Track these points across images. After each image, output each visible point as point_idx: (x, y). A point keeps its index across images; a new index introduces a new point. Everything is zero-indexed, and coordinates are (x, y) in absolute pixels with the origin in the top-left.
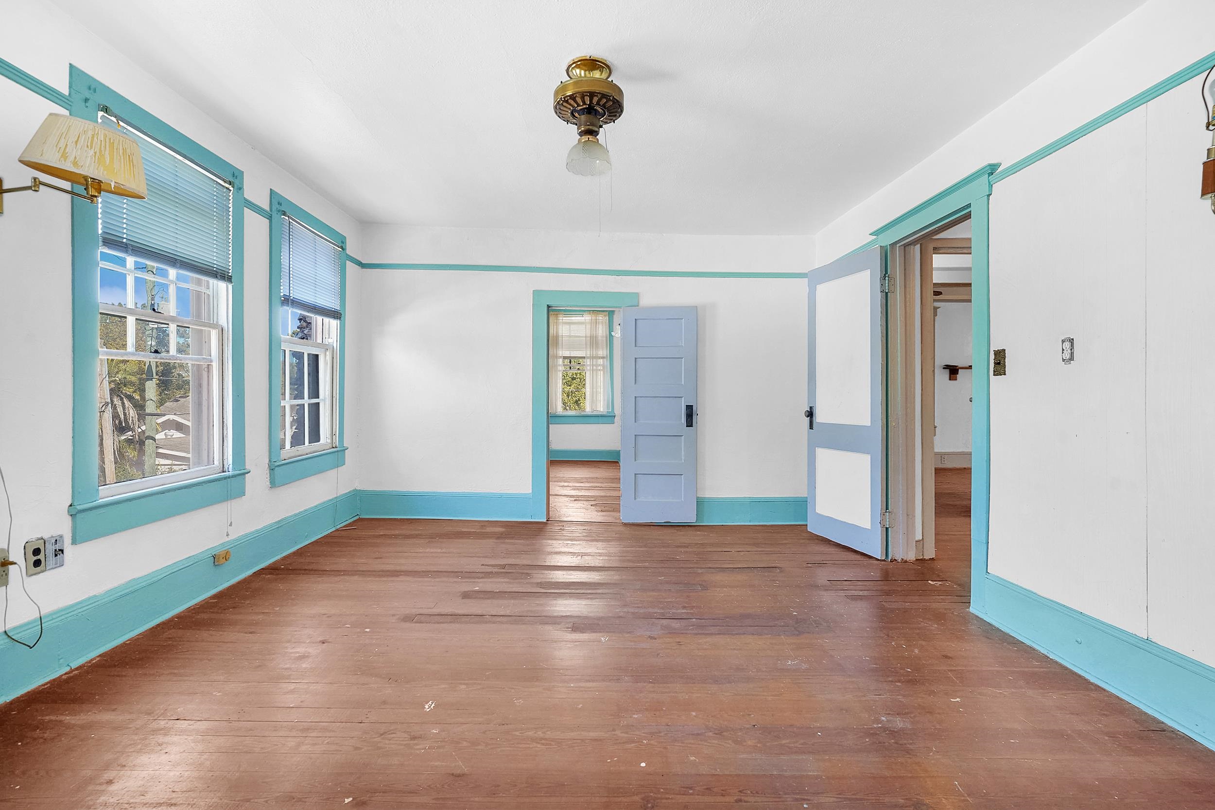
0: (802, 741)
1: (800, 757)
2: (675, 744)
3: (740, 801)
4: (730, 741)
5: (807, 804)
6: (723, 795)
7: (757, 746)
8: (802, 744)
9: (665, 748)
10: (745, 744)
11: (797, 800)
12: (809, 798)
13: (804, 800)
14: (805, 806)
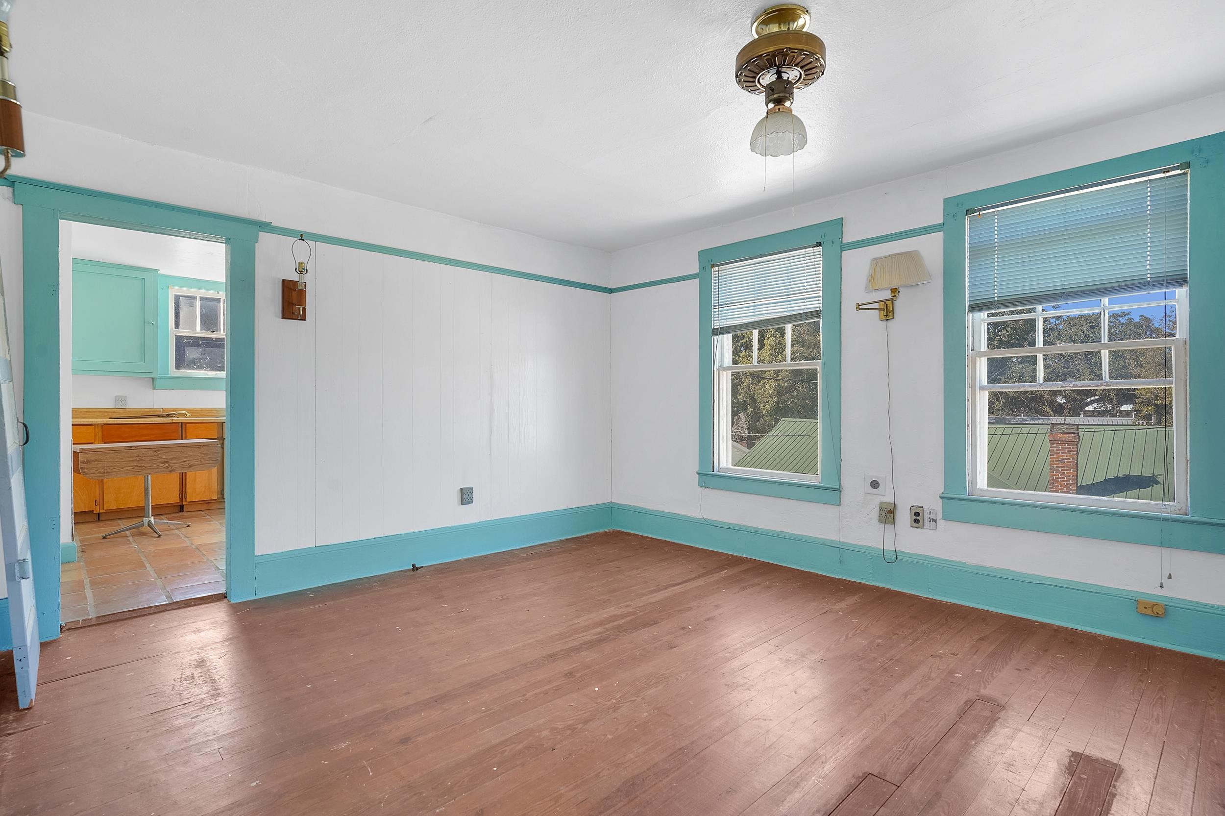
0: (506, 753)
1: (502, 739)
2: (594, 708)
3: (523, 696)
4: (560, 727)
5: (483, 710)
6: (536, 694)
7: (539, 732)
8: (505, 750)
9: (597, 703)
10: (549, 730)
11: (490, 709)
12: (483, 714)
13: (485, 712)
14: (484, 708)
